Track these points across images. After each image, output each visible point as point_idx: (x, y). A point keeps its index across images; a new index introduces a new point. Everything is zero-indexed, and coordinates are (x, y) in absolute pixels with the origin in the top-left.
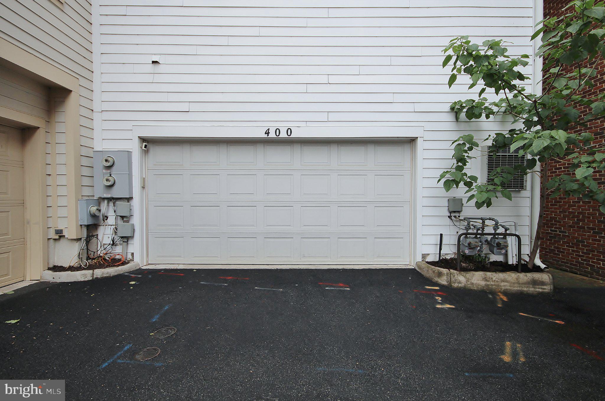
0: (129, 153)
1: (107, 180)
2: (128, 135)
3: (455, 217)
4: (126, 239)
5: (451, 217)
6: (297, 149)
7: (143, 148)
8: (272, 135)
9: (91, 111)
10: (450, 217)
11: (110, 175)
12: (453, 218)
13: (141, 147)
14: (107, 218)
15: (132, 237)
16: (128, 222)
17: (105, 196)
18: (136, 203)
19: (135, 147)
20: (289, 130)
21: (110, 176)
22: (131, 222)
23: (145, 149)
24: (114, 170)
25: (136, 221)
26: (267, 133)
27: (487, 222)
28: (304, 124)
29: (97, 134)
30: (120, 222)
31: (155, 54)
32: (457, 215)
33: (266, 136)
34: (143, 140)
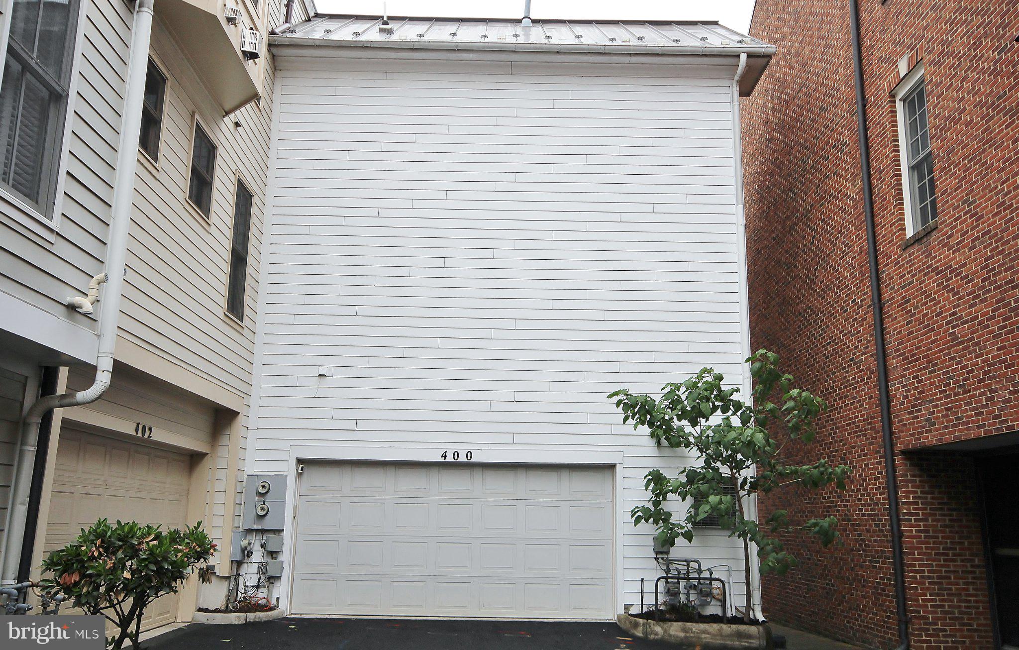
0: (285, 477)
1: (262, 509)
2: (284, 456)
3: (662, 558)
4: (273, 579)
5: (658, 558)
6: (478, 473)
7: (300, 471)
8: (450, 459)
9: (246, 429)
10: (656, 559)
11: (264, 502)
12: (660, 560)
13: (297, 470)
14: (252, 553)
15: (279, 578)
16: (276, 558)
17: (256, 527)
18: (287, 535)
19: (290, 469)
20: (469, 453)
21: (264, 504)
22: (280, 559)
23: (301, 472)
24: (268, 499)
25: (285, 557)
26: (444, 456)
27: (691, 564)
28: (486, 447)
29: (250, 455)
30: (268, 559)
31: (322, 366)
32: (665, 556)
33: (442, 460)
34: (299, 461)
